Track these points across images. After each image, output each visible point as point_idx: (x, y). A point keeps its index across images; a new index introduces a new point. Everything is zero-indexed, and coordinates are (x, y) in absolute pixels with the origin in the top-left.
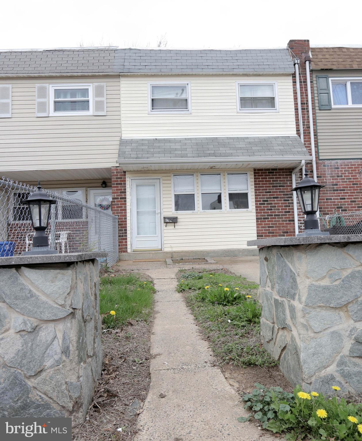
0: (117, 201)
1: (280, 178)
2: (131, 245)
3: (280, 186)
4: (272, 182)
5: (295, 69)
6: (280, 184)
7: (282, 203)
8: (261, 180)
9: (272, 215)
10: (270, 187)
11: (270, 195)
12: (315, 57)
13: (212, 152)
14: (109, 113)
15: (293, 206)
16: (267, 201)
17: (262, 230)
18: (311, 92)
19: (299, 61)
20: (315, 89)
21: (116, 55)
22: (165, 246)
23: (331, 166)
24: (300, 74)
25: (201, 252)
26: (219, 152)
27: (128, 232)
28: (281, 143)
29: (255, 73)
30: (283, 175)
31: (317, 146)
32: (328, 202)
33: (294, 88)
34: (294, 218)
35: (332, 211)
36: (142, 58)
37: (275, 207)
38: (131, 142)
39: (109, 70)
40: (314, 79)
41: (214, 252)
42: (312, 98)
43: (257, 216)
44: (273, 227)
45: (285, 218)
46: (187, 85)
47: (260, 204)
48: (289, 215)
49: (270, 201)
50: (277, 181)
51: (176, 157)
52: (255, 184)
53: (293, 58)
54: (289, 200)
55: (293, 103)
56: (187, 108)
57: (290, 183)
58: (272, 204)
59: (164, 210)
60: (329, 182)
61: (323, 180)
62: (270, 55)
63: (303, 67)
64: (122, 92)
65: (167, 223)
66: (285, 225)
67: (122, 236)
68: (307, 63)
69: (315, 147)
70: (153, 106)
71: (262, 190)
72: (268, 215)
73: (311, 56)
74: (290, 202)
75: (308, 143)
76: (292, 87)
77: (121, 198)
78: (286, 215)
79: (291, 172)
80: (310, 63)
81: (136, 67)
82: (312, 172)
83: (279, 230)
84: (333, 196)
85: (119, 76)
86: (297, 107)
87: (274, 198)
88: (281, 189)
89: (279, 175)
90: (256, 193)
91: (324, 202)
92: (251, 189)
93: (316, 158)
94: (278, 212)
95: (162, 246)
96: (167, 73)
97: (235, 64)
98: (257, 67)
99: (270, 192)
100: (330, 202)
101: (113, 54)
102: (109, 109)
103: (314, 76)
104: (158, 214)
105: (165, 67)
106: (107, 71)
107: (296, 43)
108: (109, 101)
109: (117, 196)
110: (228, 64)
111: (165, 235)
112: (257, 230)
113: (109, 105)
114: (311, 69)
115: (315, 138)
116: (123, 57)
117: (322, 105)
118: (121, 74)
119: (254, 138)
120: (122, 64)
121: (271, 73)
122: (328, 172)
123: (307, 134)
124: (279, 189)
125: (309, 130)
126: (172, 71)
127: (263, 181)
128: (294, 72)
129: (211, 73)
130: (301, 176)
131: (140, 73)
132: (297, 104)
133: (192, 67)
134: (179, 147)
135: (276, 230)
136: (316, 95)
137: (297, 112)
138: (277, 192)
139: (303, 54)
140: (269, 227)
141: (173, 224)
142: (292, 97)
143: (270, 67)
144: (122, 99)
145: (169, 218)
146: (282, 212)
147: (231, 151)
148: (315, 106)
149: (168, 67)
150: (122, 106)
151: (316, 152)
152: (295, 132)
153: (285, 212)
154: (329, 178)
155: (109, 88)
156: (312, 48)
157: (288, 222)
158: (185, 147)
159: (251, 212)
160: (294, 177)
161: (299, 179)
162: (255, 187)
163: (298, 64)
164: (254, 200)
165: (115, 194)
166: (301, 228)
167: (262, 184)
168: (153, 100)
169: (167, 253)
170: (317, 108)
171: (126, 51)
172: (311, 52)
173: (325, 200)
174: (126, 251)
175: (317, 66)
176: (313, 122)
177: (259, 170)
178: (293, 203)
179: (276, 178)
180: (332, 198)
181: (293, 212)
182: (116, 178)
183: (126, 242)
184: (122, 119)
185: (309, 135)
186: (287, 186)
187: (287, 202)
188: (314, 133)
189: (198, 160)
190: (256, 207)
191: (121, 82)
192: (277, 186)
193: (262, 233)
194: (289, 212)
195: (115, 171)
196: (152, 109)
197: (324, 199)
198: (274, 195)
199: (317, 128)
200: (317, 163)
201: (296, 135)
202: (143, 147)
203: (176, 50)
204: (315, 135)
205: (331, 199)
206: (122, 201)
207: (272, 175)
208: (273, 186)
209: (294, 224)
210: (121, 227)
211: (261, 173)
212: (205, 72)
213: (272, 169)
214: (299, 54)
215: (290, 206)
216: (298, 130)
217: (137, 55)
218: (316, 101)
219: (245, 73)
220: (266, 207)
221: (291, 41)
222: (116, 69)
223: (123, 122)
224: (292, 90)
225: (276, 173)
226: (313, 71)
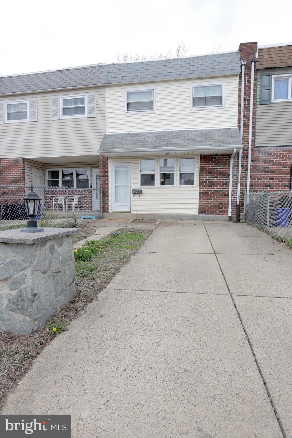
0: (103, 178)
1: (221, 162)
2: (111, 208)
3: (220, 169)
4: (214, 165)
5: (241, 70)
6: (220, 166)
7: (220, 182)
8: (205, 163)
9: (212, 191)
10: (212, 169)
11: (211, 175)
12: (262, 57)
13: (166, 143)
14: (98, 115)
15: (229, 184)
16: (209, 180)
17: (203, 201)
18: (254, 90)
19: (245, 62)
20: (258, 86)
21: (103, 70)
22: (133, 209)
23: (265, 152)
24: (245, 74)
25: (157, 215)
26: (171, 142)
27: (109, 199)
28: (222, 134)
29: (207, 76)
30: (224, 160)
31: (254, 135)
32: (259, 181)
33: (239, 86)
34: (229, 193)
35: (261, 188)
36: (121, 71)
37: (215, 184)
38: (112, 136)
39: (97, 83)
40: (259, 77)
41: (166, 215)
42: (254, 95)
43: (200, 191)
44: (211, 199)
45: (222, 193)
46: (153, 90)
47: (203, 182)
48: (225, 191)
49: (211, 180)
50: (218, 164)
51: (139, 147)
52: (200, 167)
53: (241, 60)
54: (226, 180)
55: (237, 100)
56: (152, 109)
57: (228, 166)
58: (212, 182)
59: (134, 185)
60: (261, 166)
61: (257, 163)
62: (223, 58)
63: (249, 67)
64: (106, 99)
65: (135, 194)
66: (221, 198)
67: (106, 202)
68: (253, 63)
69: (252, 136)
70: (128, 108)
71: (206, 171)
72: (208, 191)
73: (257, 57)
74: (227, 180)
75: (247, 133)
76: (238, 86)
77: (105, 176)
78: (223, 191)
79: (230, 157)
80: (255, 63)
81: (116, 79)
82: (248, 157)
83: (216, 202)
84: (263, 177)
85: (104, 87)
86: (240, 103)
87: (214, 177)
88: (220, 171)
89: (220, 160)
90: (200, 173)
91: (255, 182)
92: (197, 170)
93: (252, 145)
94: (217, 188)
95: (131, 209)
96: (139, 82)
97: (191, 69)
98: (209, 70)
99: (212, 173)
100: (261, 182)
101: (100, 70)
102: (98, 112)
103: (259, 74)
104: (129, 187)
105: (136, 77)
106: (96, 83)
107: (245, 46)
108: (98, 106)
109: (103, 174)
110: (185, 70)
111: (134, 202)
112: (199, 201)
113: (98, 109)
114: (256, 68)
115: (253, 129)
116: (107, 72)
117: (263, 101)
118: (105, 85)
119: (201, 131)
120: (106, 77)
121: (221, 75)
122: (261, 157)
123: (246, 125)
124: (219, 171)
125: (249, 123)
126: (142, 80)
127: (207, 164)
128: (239, 73)
129: (172, 79)
130: (238, 161)
131: (118, 83)
132: (240, 100)
133: (157, 75)
134: (143, 139)
135: (214, 202)
136: (258, 92)
137: (240, 107)
138: (217, 173)
139: (250, 55)
140: (208, 199)
141: (139, 195)
142: (237, 95)
143: (220, 69)
144: (107, 104)
145: (136, 191)
146: (220, 188)
147: (180, 142)
148: (256, 102)
149: (139, 77)
150: (106, 109)
151: (252, 141)
152: (237, 125)
153: (222, 189)
154: (262, 162)
155: (98, 96)
156: (260, 49)
157: (224, 196)
158: (147, 139)
159: (196, 188)
160: (232, 161)
161: (236, 163)
162: (200, 169)
163: (244, 65)
164: (199, 179)
165: (102, 173)
166: (234, 201)
167: (206, 167)
168: (128, 104)
169: (134, 214)
170: (258, 103)
171: (110, 66)
172: (259, 52)
173: (257, 180)
174: (108, 212)
175: (261, 65)
176: (253, 115)
177: (204, 156)
178: (229, 182)
179: (217, 162)
180: (263, 178)
181: (229, 189)
182: (102, 162)
183: (108, 206)
184: (106, 119)
185: (249, 127)
186: (225, 168)
187: (225, 181)
188: (253, 124)
189: (153, 149)
190: (200, 184)
191: (107, 91)
192: (217, 169)
193: (203, 204)
194: (226, 188)
195: (102, 157)
196: (127, 111)
197: (255, 179)
198: (215, 175)
199: (255, 120)
200: (252, 150)
201: (237, 127)
202: (118, 140)
203: (147, 62)
204: (254, 127)
205: (261, 179)
206: (106, 178)
207: (214, 160)
208: (214, 169)
209: (228, 197)
210: (105, 196)
211: (206, 158)
212: (167, 78)
213: (215, 155)
214: (247, 55)
215: (226, 184)
216: (239, 123)
217: (118, 68)
218: (258, 97)
219: (199, 77)
220: (208, 184)
221: (241, 45)
222: (102, 82)
223: (107, 122)
224: (237, 89)
225: (217, 158)
226: (258, 70)
